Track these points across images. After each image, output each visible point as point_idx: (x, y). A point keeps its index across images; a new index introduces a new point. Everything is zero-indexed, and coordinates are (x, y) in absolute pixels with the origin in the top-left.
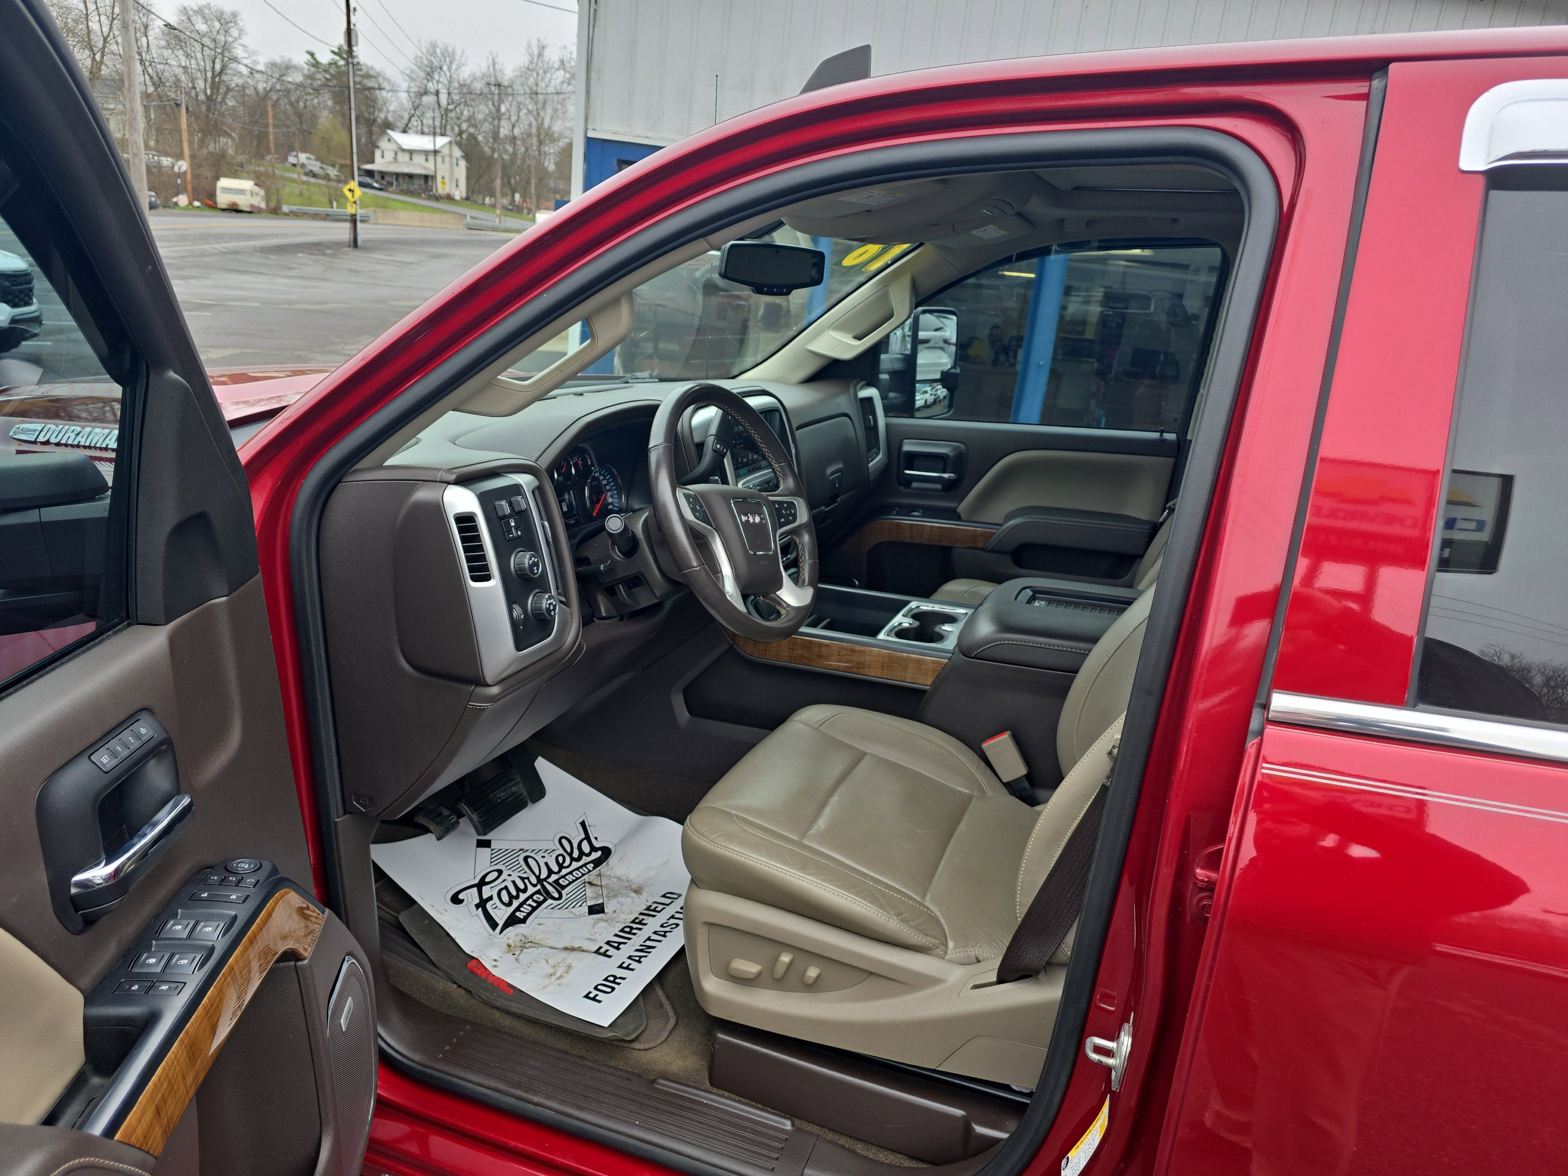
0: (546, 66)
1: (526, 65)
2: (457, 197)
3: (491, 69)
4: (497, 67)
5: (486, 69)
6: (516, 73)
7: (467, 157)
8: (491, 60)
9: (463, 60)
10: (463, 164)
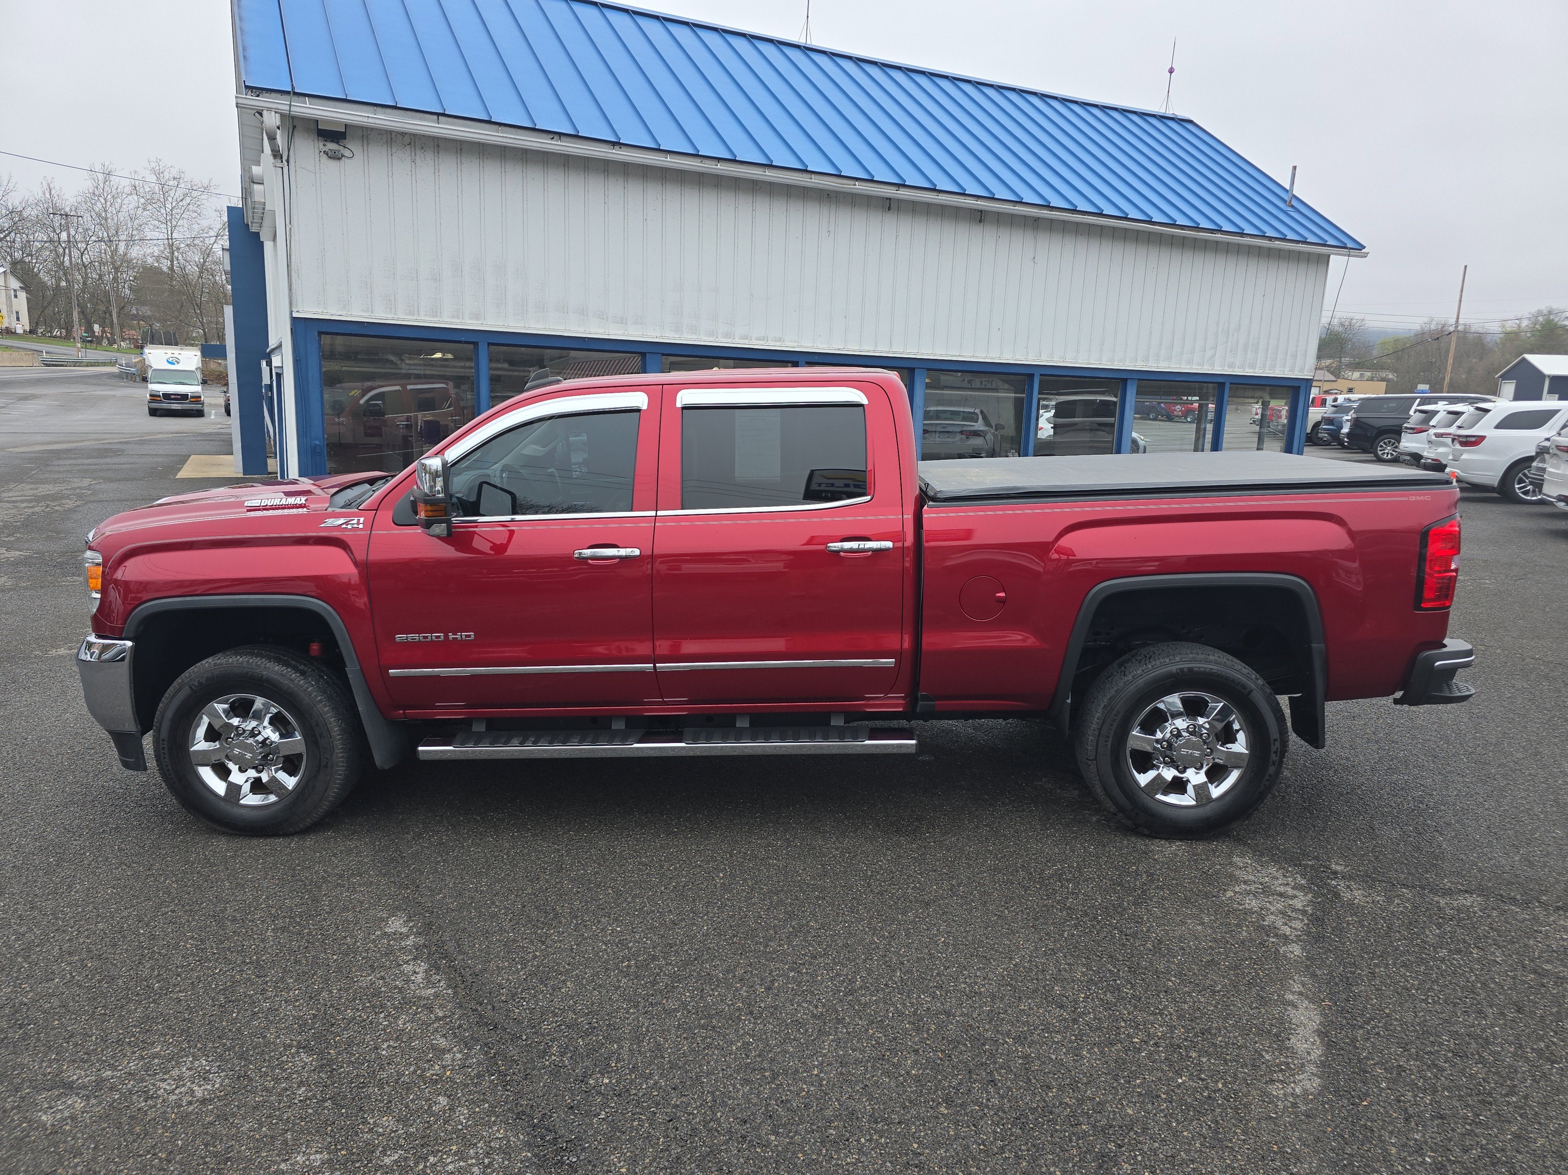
0: (114, 192)
1: (91, 191)
2: (20, 331)
3: (48, 196)
4: (53, 192)
5: (41, 194)
6: (79, 199)
7: (26, 288)
8: (45, 186)
9: (11, 186)
10: (22, 295)
